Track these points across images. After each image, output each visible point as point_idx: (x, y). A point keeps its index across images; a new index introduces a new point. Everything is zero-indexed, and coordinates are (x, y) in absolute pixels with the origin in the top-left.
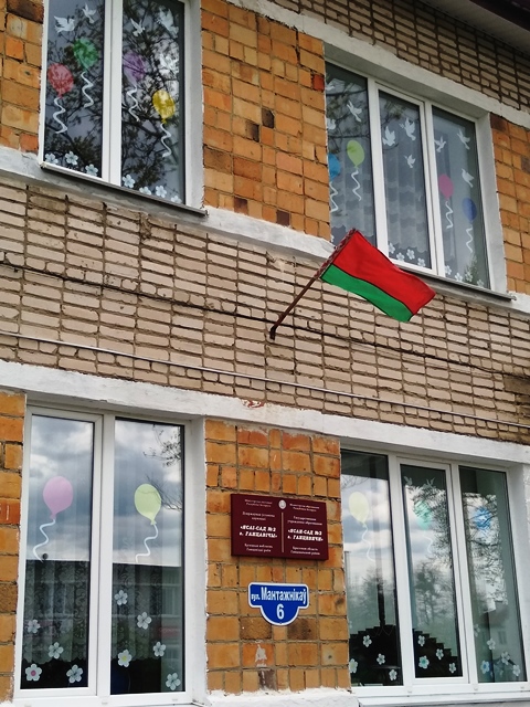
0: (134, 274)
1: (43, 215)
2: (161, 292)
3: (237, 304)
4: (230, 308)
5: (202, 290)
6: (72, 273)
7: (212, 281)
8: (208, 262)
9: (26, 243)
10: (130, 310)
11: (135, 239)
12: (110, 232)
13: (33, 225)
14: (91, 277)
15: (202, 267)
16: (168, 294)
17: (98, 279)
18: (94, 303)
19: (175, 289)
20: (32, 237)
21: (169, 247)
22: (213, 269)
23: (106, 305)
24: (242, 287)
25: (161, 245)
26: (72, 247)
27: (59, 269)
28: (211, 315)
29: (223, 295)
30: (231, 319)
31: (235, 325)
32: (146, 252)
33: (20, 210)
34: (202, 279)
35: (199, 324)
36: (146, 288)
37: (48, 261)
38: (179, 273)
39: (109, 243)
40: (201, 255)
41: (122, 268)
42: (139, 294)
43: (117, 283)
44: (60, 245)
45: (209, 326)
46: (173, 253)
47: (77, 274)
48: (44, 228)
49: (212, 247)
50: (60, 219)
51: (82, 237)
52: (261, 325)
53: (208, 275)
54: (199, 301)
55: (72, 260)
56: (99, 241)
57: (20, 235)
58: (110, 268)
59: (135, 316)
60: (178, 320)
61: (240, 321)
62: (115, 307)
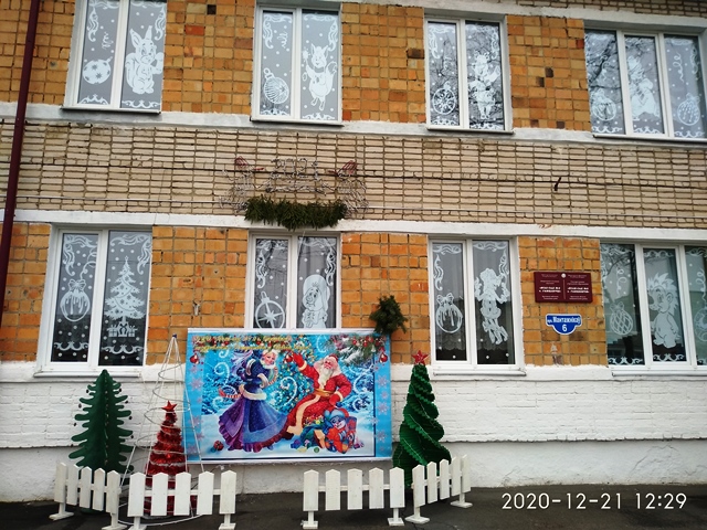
0: (477, 171)
1: (430, 151)
2: (491, 177)
3: (534, 175)
4: (531, 178)
5: (514, 172)
6: (445, 176)
7: (519, 166)
8: (516, 157)
9: (423, 166)
10: (476, 188)
11: (476, 153)
12: (463, 152)
13: (426, 157)
14: (454, 176)
15: (513, 160)
16: (495, 177)
17: (458, 176)
18: (457, 188)
19: (499, 174)
20: (425, 163)
21: (495, 154)
22: (519, 160)
23: (463, 188)
24: (537, 167)
25: (490, 154)
26: (444, 163)
27: (439, 175)
28: (519, 184)
29: (525, 172)
30: (531, 184)
31: (533, 187)
32: (482, 159)
33: (419, 151)
34: (514, 166)
35: (513, 190)
36: (482, 177)
37: (434, 172)
38: (500, 166)
39: (463, 158)
40: (513, 154)
41: (470, 169)
42: (479, 180)
43: (468, 177)
44: (439, 164)
45: (518, 189)
46: (497, 156)
47: (448, 176)
48: (431, 157)
49: (518, 149)
50: (438, 151)
51: (449, 158)
52: (549, 185)
53: (516, 163)
54: (513, 178)
55: (445, 170)
56: (458, 158)
57: (420, 163)
58: (464, 170)
59: (478, 191)
60: (501, 189)
61: (536, 184)
62: (468, 188)
